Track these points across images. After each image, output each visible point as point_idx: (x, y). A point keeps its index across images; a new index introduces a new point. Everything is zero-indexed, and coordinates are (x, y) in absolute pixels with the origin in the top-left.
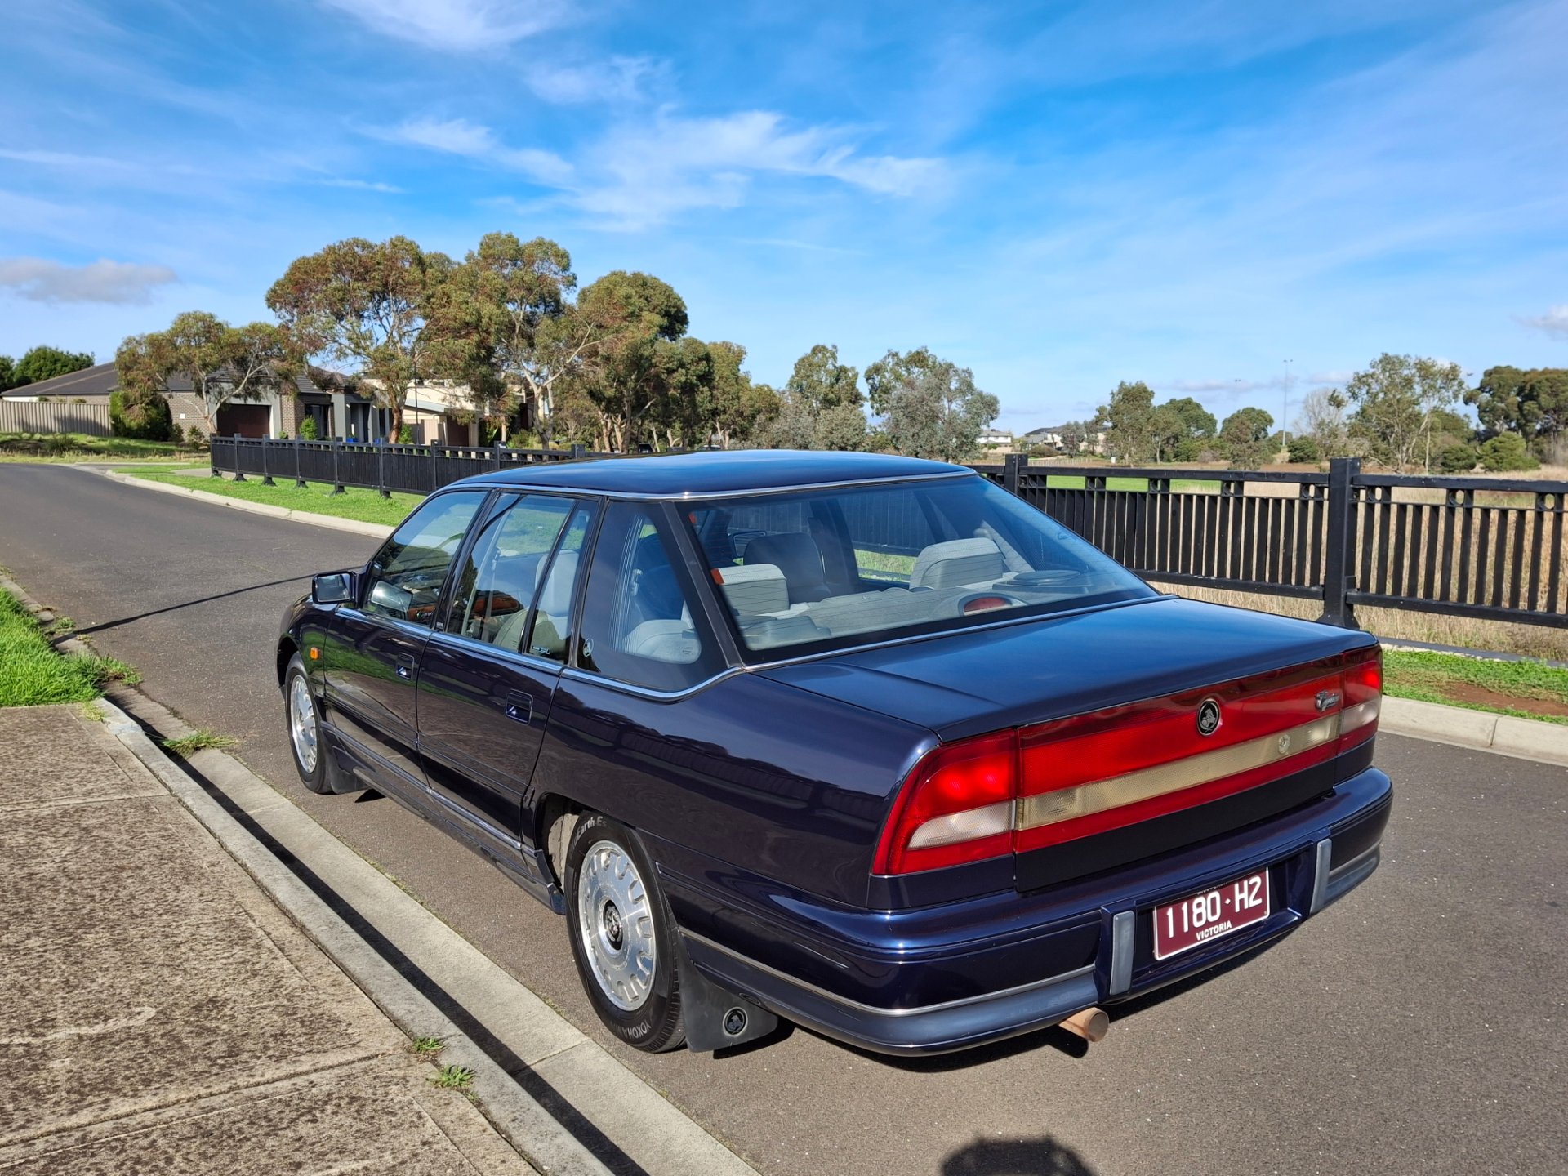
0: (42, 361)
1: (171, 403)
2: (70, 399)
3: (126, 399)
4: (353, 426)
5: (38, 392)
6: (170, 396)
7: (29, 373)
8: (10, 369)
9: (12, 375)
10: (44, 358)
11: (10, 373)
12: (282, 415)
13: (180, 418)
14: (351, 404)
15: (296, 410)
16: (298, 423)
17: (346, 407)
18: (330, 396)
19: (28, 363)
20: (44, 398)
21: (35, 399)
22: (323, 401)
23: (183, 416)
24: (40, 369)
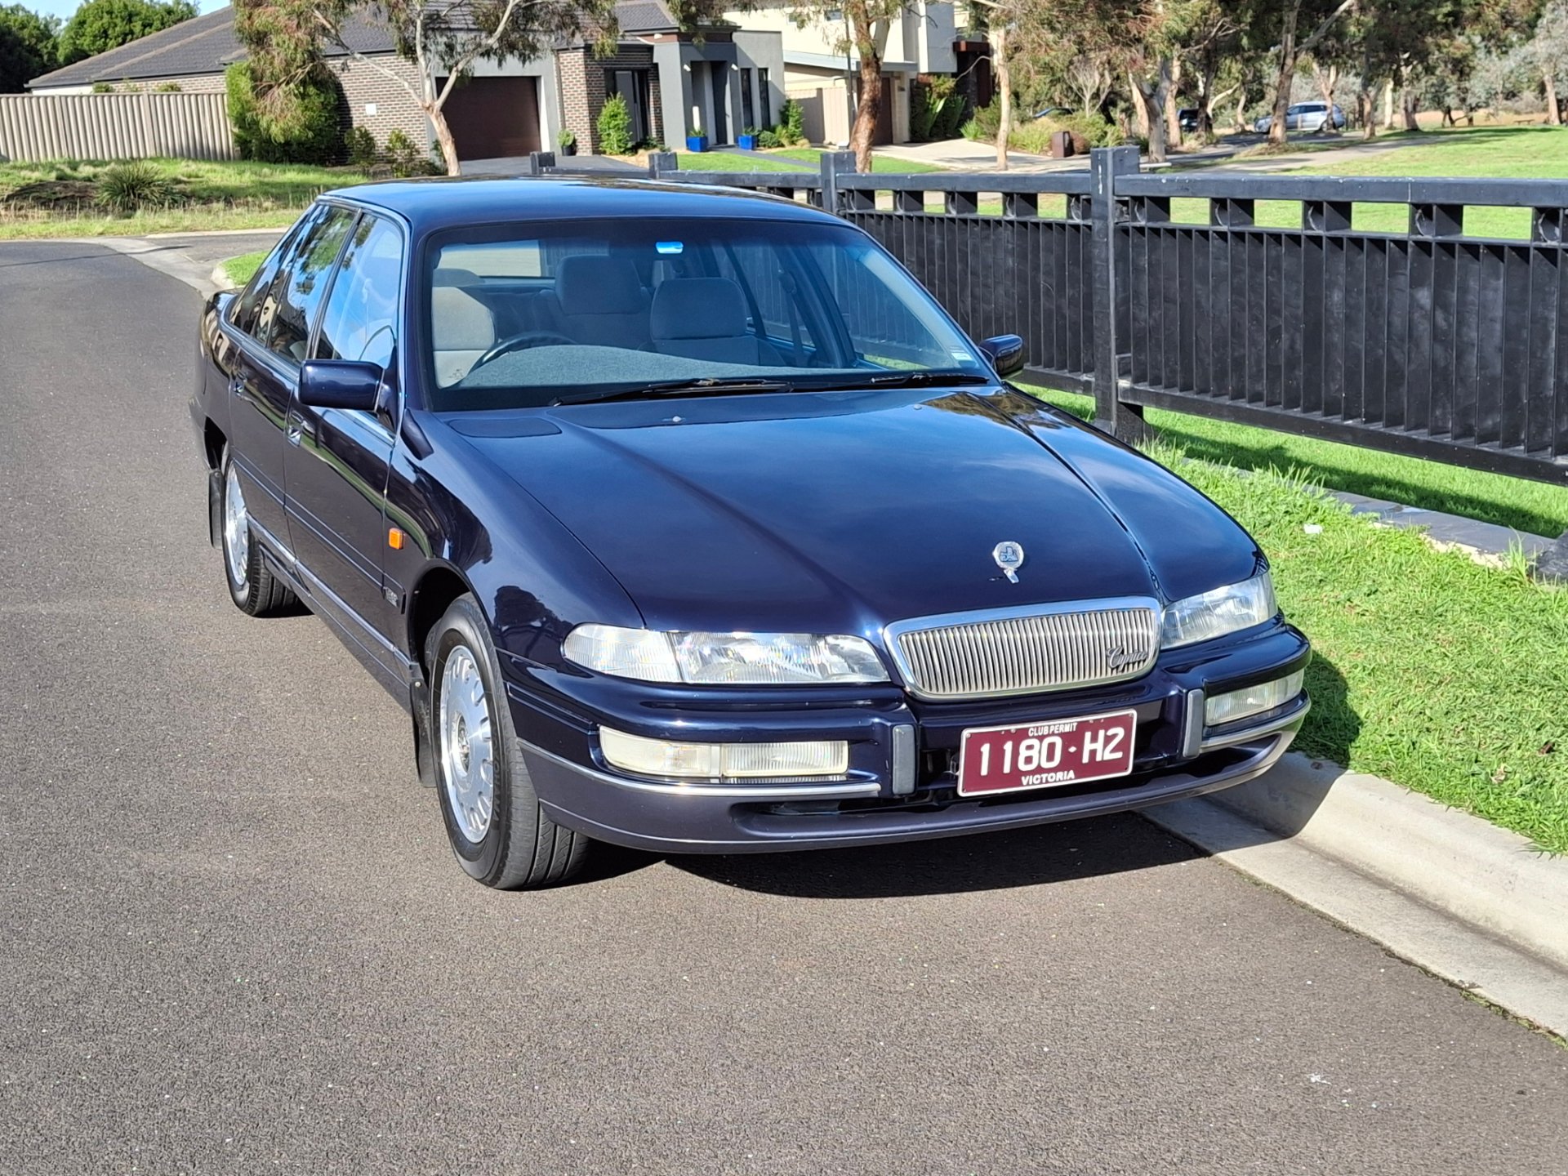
0: (106, 18)
1: (346, 81)
2: (153, 85)
3: (256, 76)
4: (696, 110)
5: (94, 77)
6: (344, 68)
7: (85, 42)
8: (49, 37)
9: (55, 47)
10: (110, 13)
11: (51, 42)
12: (561, 95)
13: (367, 114)
14: (693, 64)
15: (589, 84)
16: (594, 112)
17: (683, 71)
18: (650, 49)
19: (82, 23)
20: (104, 87)
21: (87, 90)
22: (639, 62)
23: (371, 109)
24: (105, 34)
